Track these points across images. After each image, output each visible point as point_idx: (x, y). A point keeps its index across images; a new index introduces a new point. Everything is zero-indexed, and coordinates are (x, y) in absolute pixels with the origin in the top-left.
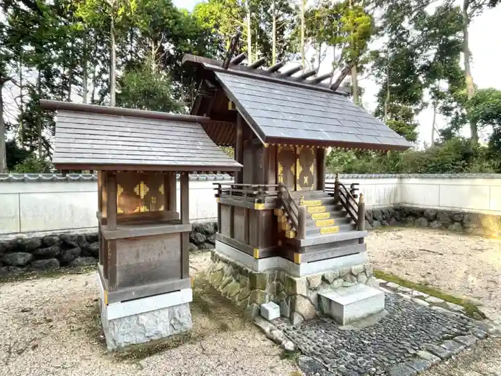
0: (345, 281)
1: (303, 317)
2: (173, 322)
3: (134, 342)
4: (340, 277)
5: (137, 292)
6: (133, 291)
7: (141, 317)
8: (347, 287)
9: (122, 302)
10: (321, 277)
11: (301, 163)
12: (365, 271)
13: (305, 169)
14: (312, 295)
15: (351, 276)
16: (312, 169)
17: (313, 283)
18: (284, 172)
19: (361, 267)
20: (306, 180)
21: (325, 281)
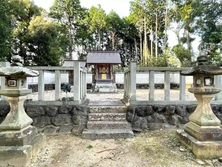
4: (105, 87)
8: (106, 89)
11: (105, 67)
12: (111, 87)
13: (106, 68)
14: (98, 89)
15: (108, 87)
16: (108, 69)
17: (98, 87)
18: (101, 69)
19: (111, 86)
20: (106, 71)
21: (101, 87)
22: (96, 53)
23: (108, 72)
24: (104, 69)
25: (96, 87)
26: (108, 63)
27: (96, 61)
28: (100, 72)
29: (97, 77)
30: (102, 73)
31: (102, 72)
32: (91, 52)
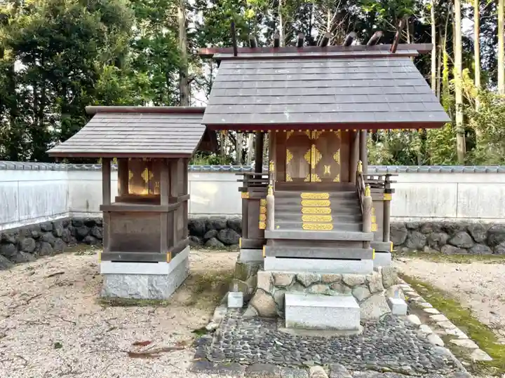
0: (331, 289)
1: (258, 311)
2: (151, 288)
3: (120, 296)
4: (322, 282)
5: (123, 256)
6: (120, 254)
7: (127, 277)
8: (330, 295)
9: (113, 261)
10: (292, 277)
11: (319, 149)
12: (367, 284)
13: (327, 157)
14: (277, 293)
15: (341, 285)
16: (337, 156)
17: (279, 281)
18: (295, 160)
19: (360, 277)
20: (327, 170)
21: (298, 282)
22: (270, 64)
23: (338, 179)
24: (314, 157)
25: (263, 280)
26: (336, 126)
27: (269, 109)
28: (289, 179)
29: (273, 214)
30: (301, 186)
31: (302, 175)
32: (235, 58)
